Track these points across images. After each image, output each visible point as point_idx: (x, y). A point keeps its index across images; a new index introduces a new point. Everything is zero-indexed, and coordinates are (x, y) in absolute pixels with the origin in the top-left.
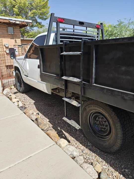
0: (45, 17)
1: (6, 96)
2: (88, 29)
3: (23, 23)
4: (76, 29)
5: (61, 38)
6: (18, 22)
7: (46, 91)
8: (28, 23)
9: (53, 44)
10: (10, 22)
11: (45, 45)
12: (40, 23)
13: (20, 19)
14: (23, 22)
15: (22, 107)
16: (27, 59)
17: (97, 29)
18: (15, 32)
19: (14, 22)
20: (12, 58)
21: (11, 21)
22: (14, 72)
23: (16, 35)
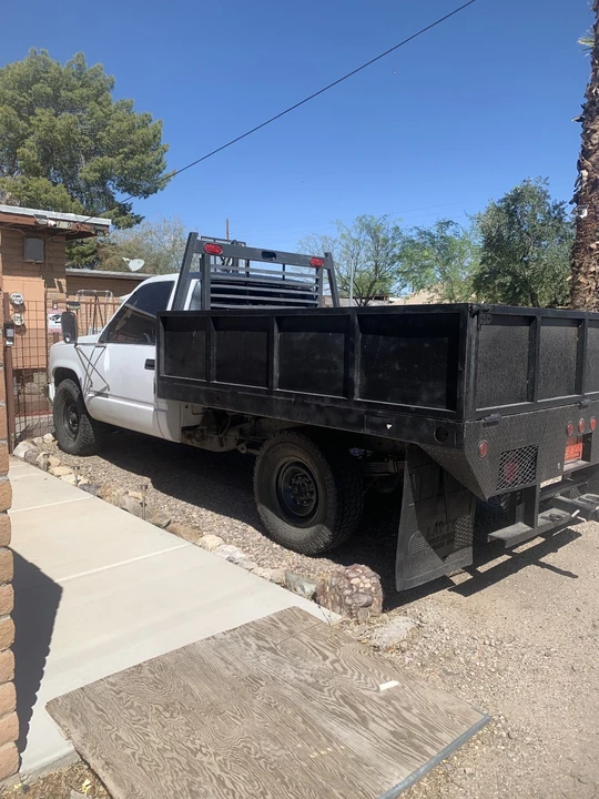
0: (146, 185)
1: (25, 460)
2: (289, 268)
3: (82, 229)
4: (254, 270)
5: (214, 291)
6: (64, 225)
7: (168, 437)
8: (98, 228)
9: (192, 309)
10: (36, 222)
11: (169, 308)
12: (124, 210)
13: (73, 215)
14: (84, 223)
15: (88, 485)
16: (109, 345)
17: (314, 270)
18: (48, 254)
19: (52, 223)
20: (68, 340)
21: (44, 222)
22: (52, 388)
23: (51, 265)
